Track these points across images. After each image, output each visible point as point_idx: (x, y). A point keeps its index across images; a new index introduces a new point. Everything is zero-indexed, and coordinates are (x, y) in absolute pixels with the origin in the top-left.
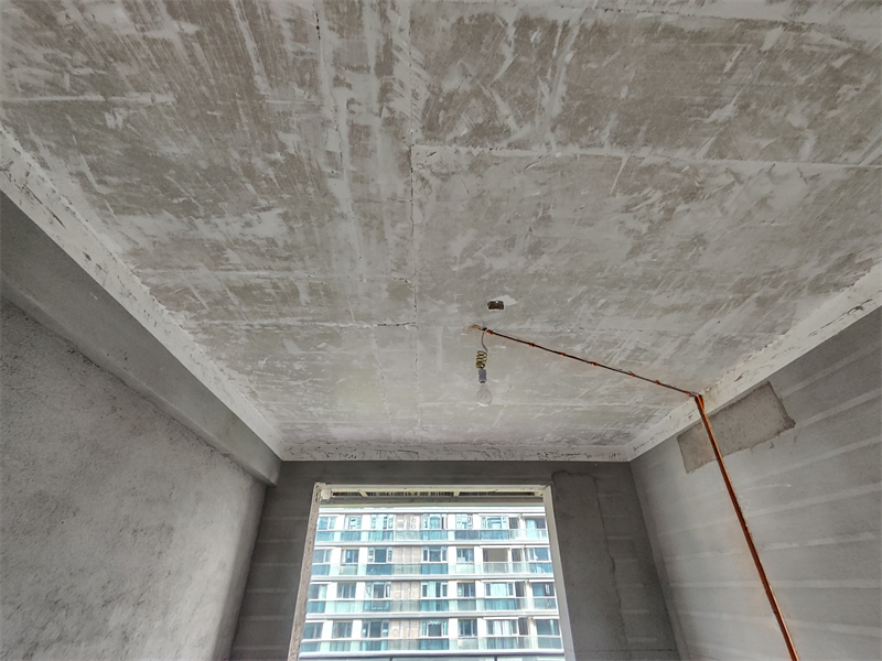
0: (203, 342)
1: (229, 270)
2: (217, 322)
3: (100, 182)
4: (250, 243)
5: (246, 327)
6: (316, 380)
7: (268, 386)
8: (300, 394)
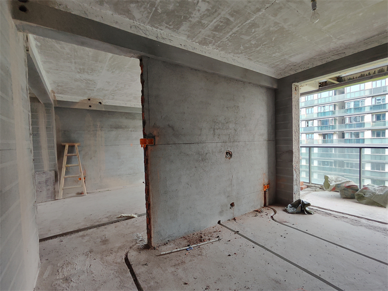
0: (221, 50)
1: (207, 26)
2: (219, 42)
3: (170, 25)
4: (204, 15)
5: (227, 39)
6: (264, 44)
7: (251, 54)
8: (264, 51)
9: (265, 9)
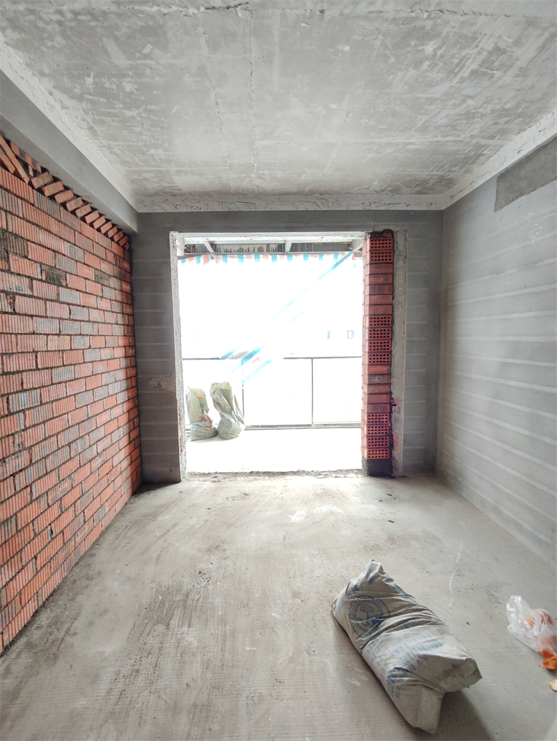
5: (56, 17)
6: (149, 107)
7: (104, 118)
8: (138, 129)
9: (207, 6)
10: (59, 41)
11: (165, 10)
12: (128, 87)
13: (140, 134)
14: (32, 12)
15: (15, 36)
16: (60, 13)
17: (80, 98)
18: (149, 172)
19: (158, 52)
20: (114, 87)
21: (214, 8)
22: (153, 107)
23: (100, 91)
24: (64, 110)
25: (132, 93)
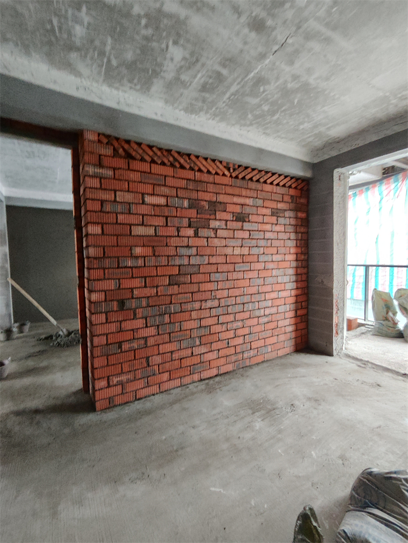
0: (220, 121)
5: (224, 104)
6: (282, 109)
7: (267, 126)
8: (285, 121)
9: (272, 53)
10: (230, 111)
11: (256, 71)
12: (266, 108)
13: (288, 123)
14: (217, 108)
15: (218, 119)
16: (224, 102)
17: (251, 124)
18: (309, 137)
19: (267, 87)
20: (260, 112)
21: (276, 51)
22: (284, 108)
23: (256, 117)
24: (249, 133)
25: (269, 110)
